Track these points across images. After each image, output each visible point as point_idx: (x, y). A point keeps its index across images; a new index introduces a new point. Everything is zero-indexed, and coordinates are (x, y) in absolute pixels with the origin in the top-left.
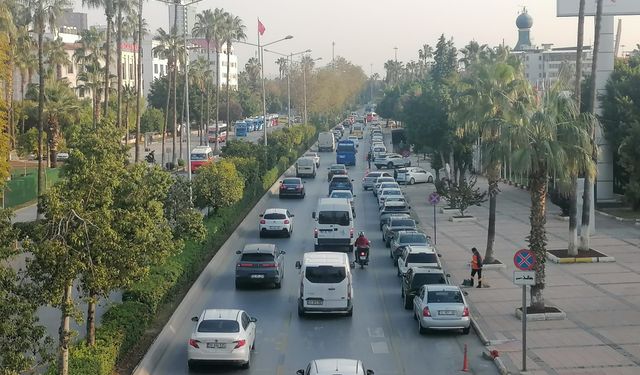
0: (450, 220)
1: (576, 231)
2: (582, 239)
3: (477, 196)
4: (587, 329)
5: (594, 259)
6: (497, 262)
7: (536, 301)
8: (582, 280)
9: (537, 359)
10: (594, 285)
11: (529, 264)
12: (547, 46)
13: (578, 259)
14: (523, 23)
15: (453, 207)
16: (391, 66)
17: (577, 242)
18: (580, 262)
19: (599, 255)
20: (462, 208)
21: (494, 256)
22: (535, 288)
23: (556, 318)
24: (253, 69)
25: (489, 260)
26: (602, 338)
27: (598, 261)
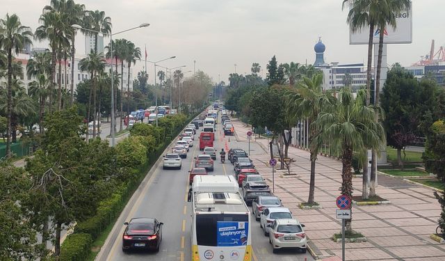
0: (281, 177)
2: (371, 189)
4: (380, 248)
5: (379, 202)
7: (346, 229)
10: (382, 220)
11: (346, 205)
12: (334, 64)
13: (369, 202)
14: (319, 49)
15: (282, 168)
17: (368, 191)
18: (370, 204)
19: (381, 199)
22: (347, 222)
23: (360, 241)
24: (143, 78)
25: (311, 203)
26: (392, 254)
27: (382, 203)
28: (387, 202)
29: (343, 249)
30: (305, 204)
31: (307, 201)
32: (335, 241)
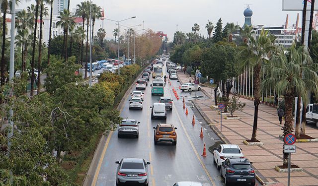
0: (226, 119)
1: (299, 125)
2: (301, 129)
3: (240, 105)
4: (314, 176)
5: (309, 140)
6: (258, 141)
7: (286, 162)
8: (306, 151)
10: (312, 154)
11: (292, 141)
12: (260, 26)
13: (300, 140)
14: (248, 14)
15: (226, 111)
16: (179, 36)
17: (300, 131)
18: (301, 142)
19: (310, 138)
20: (232, 112)
21: (257, 138)
22: (286, 155)
23: (298, 171)
24: (102, 34)
25: (253, 140)
27: (310, 142)
28: (314, 140)
29: (289, 177)
30: (249, 141)
31: (250, 139)
32: (278, 171)
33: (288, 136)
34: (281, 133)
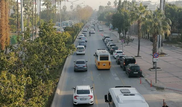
0: (125, 46)
1: (160, 48)
2: (161, 50)
3: (131, 40)
4: (168, 73)
6: (140, 57)
7: (154, 66)
8: (163, 61)
9: (158, 81)
10: (167, 62)
11: (157, 56)
12: (140, 1)
15: (125, 43)
16: (101, 7)
18: (161, 56)
20: (128, 43)
21: (140, 55)
22: (154, 63)
23: (160, 70)
24: (65, 8)
26: (173, 75)
27: (165, 56)
28: (167, 55)
29: (156, 73)
31: (137, 56)
32: (150, 70)
33: (155, 54)
34: (151, 52)
